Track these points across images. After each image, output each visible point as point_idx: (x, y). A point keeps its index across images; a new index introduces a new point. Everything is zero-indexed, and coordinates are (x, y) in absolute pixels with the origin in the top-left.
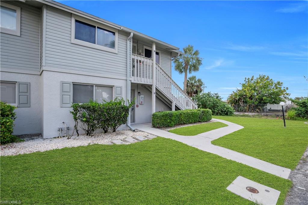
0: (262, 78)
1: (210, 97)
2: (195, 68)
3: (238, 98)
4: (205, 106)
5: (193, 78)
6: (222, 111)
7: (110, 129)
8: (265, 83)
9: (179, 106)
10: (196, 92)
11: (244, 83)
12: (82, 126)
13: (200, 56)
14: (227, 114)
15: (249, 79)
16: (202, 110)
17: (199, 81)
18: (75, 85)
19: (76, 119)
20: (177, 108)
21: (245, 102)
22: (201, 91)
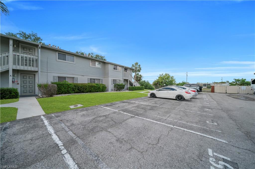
0: (166, 75)
1: (145, 82)
2: (139, 71)
3: (156, 83)
4: (142, 85)
5: (138, 74)
6: (149, 88)
7: (120, 90)
8: (168, 77)
9: (135, 85)
10: (139, 80)
11: (159, 76)
12: (116, 89)
13: (141, 67)
14: (151, 89)
15: (161, 75)
16: (141, 86)
17: (140, 75)
18: (114, 80)
19: (115, 88)
20: (134, 86)
21: (160, 84)
22: (141, 80)
